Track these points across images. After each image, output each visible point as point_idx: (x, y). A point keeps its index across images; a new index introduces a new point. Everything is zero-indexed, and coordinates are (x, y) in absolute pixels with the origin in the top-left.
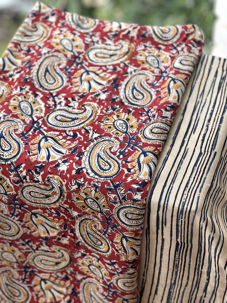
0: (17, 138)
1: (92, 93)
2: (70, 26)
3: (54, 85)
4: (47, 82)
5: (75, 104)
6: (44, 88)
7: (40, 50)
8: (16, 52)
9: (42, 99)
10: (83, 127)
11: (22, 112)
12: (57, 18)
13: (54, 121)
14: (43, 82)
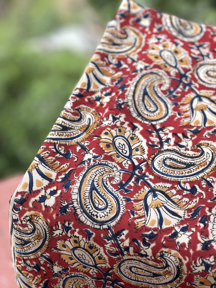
0: (114, 190)
1: (210, 128)
2: (169, 32)
3: (157, 114)
4: (147, 110)
5: (188, 143)
6: (143, 118)
7: (134, 64)
8: (103, 66)
9: (141, 133)
10: (202, 178)
11: (118, 153)
12: (151, 21)
13: (163, 168)
14: (142, 109)
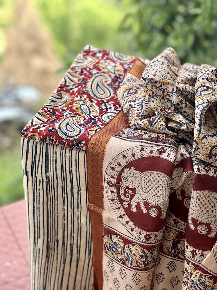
0: (80, 126)
2: (113, 59)
4: (99, 93)
6: (97, 97)
7: (91, 71)
8: (73, 73)
9: (96, 104)
12: (103, 54)
14: (96, 93)
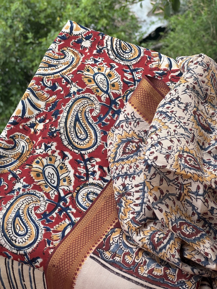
3: (86, 142)
8: (38, 90)
11: (47, 182)
14: (73, 137)
